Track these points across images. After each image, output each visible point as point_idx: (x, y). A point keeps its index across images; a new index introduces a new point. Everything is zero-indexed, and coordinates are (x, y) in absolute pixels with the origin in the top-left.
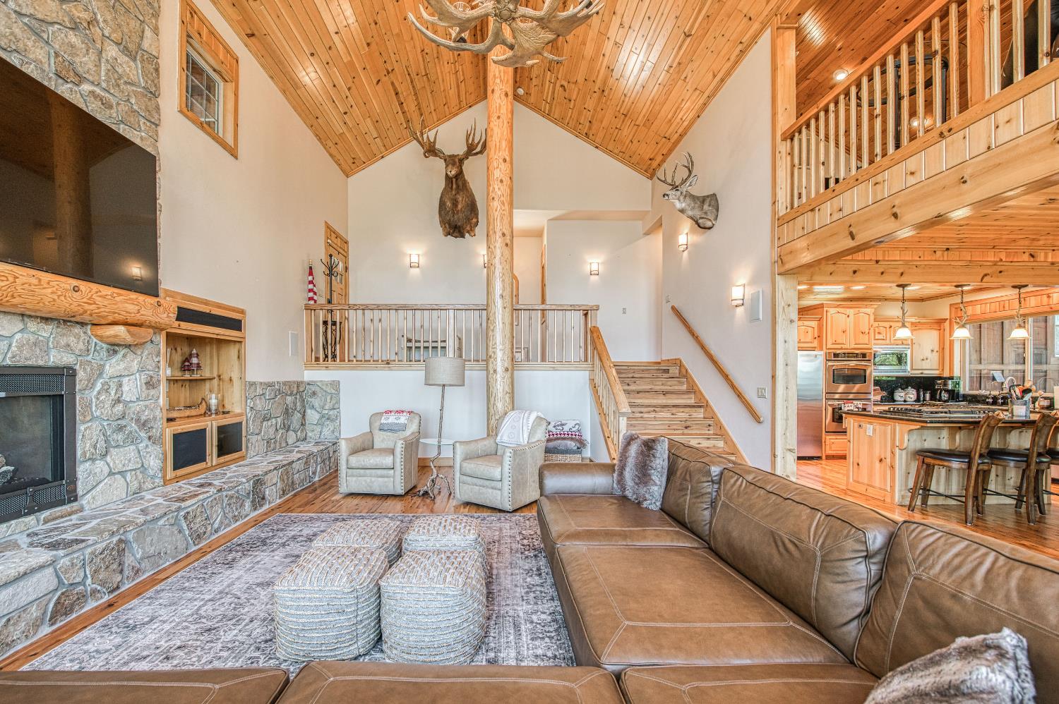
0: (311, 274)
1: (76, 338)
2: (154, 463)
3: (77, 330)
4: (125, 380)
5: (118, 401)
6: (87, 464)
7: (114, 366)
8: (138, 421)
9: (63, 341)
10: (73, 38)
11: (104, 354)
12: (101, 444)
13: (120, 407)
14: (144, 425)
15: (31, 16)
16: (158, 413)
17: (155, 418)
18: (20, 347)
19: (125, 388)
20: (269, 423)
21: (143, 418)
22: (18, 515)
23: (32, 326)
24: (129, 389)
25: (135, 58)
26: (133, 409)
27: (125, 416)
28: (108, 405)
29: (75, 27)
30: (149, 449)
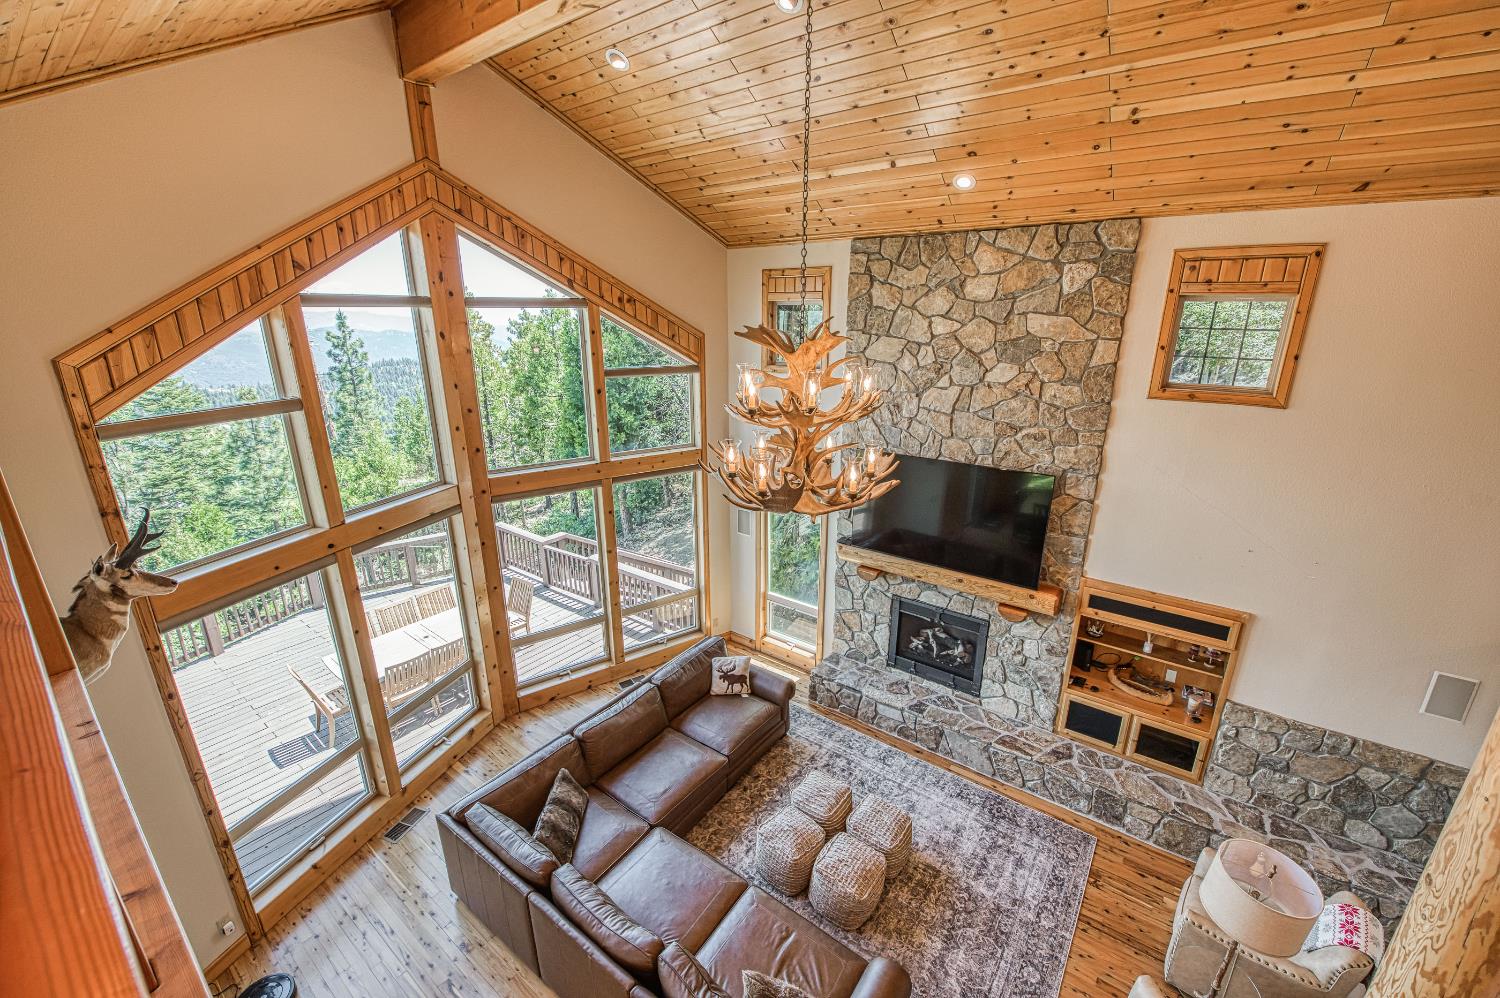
2: (1045, 708)
4: (1027, 642)
5: (1019, 653)
6: (988, 681)
7: (1017, 630)
8: (1035, 673)
9: (980, 607)
10: (1014, 404)
12: (1000, 674)
13: (1018, 659)
14: (1040, 679)
16: (1057, 676)
17: (1053, 679)
18: (955, 604)
19: (1026, 646)
21: (1040, 674)
22: (945, 684)
24: (1030, 648)
25: (1079, 382)
26: (1032, 664)
27: (1024, 665)
28: (1009, 652)
29: (1017, 394)
30: (1042, 698)
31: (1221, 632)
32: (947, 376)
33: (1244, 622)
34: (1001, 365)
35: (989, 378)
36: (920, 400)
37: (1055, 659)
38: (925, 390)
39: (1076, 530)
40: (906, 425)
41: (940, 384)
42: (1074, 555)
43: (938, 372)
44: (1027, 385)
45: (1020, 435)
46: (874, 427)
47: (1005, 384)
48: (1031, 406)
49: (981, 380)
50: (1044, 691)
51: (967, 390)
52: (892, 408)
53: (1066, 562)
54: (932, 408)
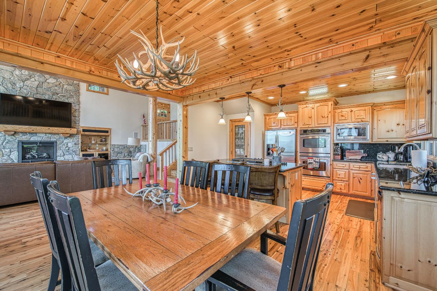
0: (144, 117)
1: (57, 137)
3: (57, 135)
4: (69, 143)
5: (67, 147)
6: (59, 157)
7: (66, 141)
8: (72, 151)
9: (54, 137)
10: (56, 88)
11: (63, 139)
12: (62, 154)
13: (67, 148)
14: (74, 151)
15: (47, 88)
16: (78, 149)
17: (77, 151)
18: (45, 138)
19: (69, 145)
20: (121, 154)
21: (74, 150)
23: (47, 135)
24: (70, 145)
25: (72, 86)
26: (71, 149)
27: (69, 150)
28: (64, 147)
29: (56, 86)
30: (75, 156)
31: (107, 132)
32: (34, 79)
33: (110, 129)
34: (51, 79)
35: (48, 81)
36: (24, 83)
37: (77, 146)
38: (25, 81)
39: (77, 116)
40: (19, 89)
41: (32, 80)
42: (77, 121)
43: (30, 77)
44: (59, 84)
45: (59, 95)
46: (4, 88)
47: (53, 83)
48: (61, 89)
49: (46, 81)
50: (75, 154)
51: (41, 83)
52: (12, 84)
53: (75, 123)
54: (29, 85)
